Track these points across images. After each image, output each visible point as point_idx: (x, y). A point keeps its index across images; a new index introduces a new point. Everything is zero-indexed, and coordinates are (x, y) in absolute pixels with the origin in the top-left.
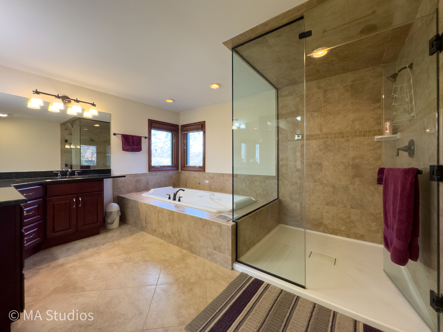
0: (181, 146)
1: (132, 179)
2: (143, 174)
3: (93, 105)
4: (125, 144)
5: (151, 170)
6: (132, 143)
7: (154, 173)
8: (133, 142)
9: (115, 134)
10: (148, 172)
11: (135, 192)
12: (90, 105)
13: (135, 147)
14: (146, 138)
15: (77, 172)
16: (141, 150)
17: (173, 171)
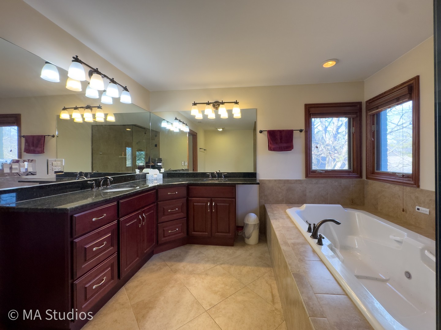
0: (367, 137)
1: (282, 186)
2: (296, 181)
3: (236, 103)
4: (271, 142)
5: (309, 175)
6: (279, 141)
7: (314, 181)
8: (281, 139)
9: (261, 132)
10: (305, 179)
11: (286, 203)
12: (234, 104)
13: (284, 145)
14: (301, 131)
15: (224, 175)
16: (293, 148)
17: (351, 180)
